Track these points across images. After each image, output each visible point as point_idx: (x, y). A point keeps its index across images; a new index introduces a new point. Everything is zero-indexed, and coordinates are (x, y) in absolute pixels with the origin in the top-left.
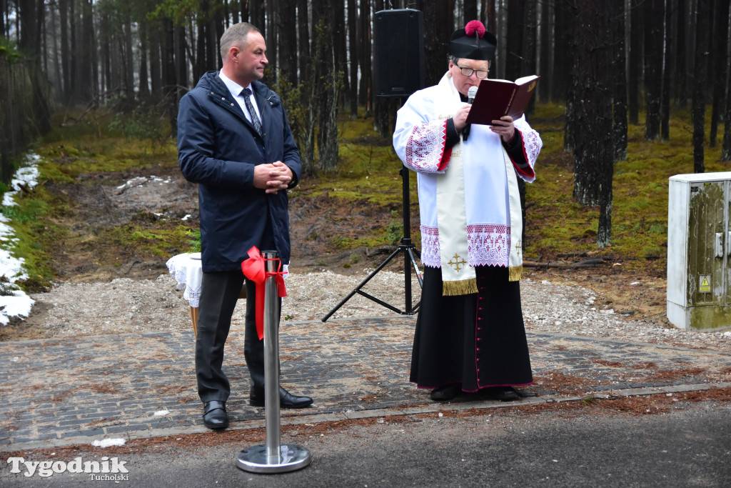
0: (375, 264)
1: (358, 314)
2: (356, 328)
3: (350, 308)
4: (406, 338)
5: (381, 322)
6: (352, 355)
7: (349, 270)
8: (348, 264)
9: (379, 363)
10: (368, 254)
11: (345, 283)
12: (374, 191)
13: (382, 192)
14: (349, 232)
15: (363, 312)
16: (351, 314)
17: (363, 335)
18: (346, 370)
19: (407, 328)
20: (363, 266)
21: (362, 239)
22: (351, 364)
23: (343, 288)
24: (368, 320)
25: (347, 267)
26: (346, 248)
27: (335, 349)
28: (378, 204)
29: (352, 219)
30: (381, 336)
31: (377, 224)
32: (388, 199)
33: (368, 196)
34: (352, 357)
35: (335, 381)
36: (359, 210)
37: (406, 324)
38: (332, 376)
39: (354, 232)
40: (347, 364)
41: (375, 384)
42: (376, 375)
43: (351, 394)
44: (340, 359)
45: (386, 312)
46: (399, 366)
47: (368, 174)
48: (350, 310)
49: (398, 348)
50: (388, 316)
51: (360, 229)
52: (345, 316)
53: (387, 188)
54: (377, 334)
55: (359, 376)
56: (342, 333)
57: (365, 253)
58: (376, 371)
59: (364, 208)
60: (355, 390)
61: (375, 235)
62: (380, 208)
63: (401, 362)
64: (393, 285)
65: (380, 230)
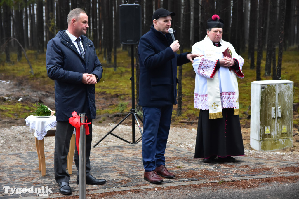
0: (113, 121)
1: (109, 144)
2: (110, 150)
3: (105, 141)
4: (133, 155)
5: (121, 147)
6: (110, 162)
7: (101, 124)
8: (101, 121)
9: (123, 166)
10: (110, 117)
11: (101, 130)
12: (107, 88)
13: (112, 88)
14: (99, 107)
15: (111, 143)
16: (106, 144)
17: (113, 153)
18: (109, 169)
19: (133, 150)
20: (108, 122)
21: (106, 110)
22: (110, 166)
23: (101, 132)
24: (114, 147)
25: (100, 122)
26: (99, 114)
27: (101, 160)
28: (110, 94)
29: (99, 101)
30: (122, 154)
31: (111, 103)
32: (114, 92)
33: (105, 90)
34: (110, 164)
35: (105, 174)
36: (102, 97)
37: (133, 148)
38: (103, 172)
39: (101, 107)
40: (109, 167)
41: (124, 176)
42: (123, 172)
43: (113, 180)
44: (105, 164)
45: (122, 143)
46: (133, 167)
47: (104, 80)
48: (105, 142)
49: (131, 159)
50: (123, 145)
51: (104, 105)
52: (103, 145)
53: (113, 87)
54: (120, 153)
55: (115, 172)
56: (103, 152)
57: (108, 116)
58: (123, 170)
59: (105, 96)
60: (115, 178)
61: (111, 108)
62: (112, 96)
63: (134, 165)
64: (123, 131)
65: (113, 106)
